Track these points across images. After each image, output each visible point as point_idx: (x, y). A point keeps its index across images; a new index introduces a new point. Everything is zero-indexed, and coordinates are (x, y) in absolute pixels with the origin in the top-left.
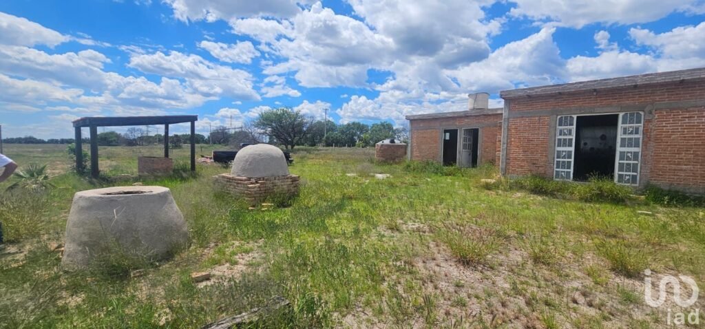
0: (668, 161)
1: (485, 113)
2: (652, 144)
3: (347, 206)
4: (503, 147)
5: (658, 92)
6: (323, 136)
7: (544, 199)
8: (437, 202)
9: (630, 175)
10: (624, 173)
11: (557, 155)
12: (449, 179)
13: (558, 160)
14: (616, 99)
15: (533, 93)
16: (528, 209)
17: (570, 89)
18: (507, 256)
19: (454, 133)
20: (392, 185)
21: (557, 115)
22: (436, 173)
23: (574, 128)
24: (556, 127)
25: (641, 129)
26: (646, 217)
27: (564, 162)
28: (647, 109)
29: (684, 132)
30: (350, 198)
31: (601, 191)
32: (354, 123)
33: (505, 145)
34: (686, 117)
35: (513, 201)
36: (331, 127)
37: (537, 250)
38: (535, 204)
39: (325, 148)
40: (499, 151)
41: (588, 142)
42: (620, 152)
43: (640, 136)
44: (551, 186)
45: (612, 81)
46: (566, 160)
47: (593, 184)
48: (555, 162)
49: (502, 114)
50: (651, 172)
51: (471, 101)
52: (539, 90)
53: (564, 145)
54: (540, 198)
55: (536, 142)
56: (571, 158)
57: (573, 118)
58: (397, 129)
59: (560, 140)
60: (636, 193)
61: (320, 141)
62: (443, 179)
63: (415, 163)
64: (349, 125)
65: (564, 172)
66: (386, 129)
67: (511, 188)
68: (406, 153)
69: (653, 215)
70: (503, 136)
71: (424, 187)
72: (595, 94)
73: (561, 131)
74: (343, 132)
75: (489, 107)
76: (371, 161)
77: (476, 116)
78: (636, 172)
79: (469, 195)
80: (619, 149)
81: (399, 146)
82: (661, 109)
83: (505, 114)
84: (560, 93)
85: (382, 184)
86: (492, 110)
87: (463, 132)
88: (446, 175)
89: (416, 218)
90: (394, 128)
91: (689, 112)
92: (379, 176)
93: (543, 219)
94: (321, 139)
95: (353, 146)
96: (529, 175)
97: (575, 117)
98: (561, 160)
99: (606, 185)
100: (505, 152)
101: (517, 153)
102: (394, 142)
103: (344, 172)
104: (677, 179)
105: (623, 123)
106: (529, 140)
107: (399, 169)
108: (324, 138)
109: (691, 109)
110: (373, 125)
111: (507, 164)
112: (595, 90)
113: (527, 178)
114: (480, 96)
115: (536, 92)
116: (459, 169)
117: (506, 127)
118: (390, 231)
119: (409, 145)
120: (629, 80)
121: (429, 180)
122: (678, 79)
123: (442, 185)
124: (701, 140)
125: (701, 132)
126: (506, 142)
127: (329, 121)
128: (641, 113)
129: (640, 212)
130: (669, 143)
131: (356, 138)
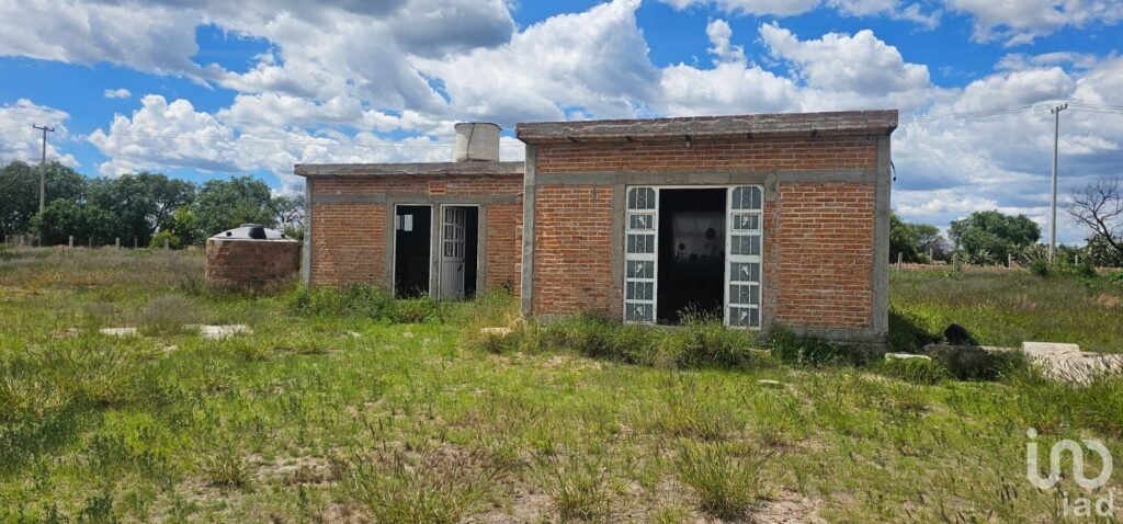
0: (802, 282)
1: (492, 170)
2: (777, 249)
3: (82, 430)
4: (525, 251)
5: (783, 150)
6: (35, 210)
7: (604, 368)
8: (365, 393)
9: (747, 309)
10: (739, 306)
11: (628, 272)
12: (408, 331)
13: (630, 280)
14: (721, 158)
15: (580, 133)
16: (571, 391)
17: (646, 131)
18: (510, 513)
19: (422, 215)
20: (247, 356)
21: (626, 186)
22: (378, 317)
23: (655, 212)
24: (624, 209)
25: (761, 220)
26: (770, 392)
27: (640, 284)
28: (768, 182)
29: (820, 226)
30: (103, 404)
31: (703, 343)
32: (144, 177)
33: (530, 248)
34: (822, 200)
35: (543, 379)
36: (64, 184)
37: (570, 488)
38: (585, 379)
39: (41, 249)
40: (520, 261)
41: (687, 242)
42: (732, 264)
43: (759, 232)
44: (617, 338)
45: (713, 122)
46: (644, 280)
47: (690, 330)
48: (625, 284)
49: (522, 176)
50: (779, 302)
51: (461, 138)
52: (591, 128)
53: (640, 249)
54: (597, 365)
55: (589, 242)
56: (652, 277)
57: (654, 193)
58: (280, 200)
59: (631, 237)
60: (757, 345)
61: (24, 226)
62: (392, 332)
63: (322, 293)
64: (127, 180)
65: (642, 305)
66: (248, 198)
67: (543, 346)
68: (298, 267)
69: (780, 387)
70: (525, 229)
71: (337, 355)
72: (688, 145)
73: (633, 217)
74: (105, 202)
75: (503, 159)
76: (192, 289)
77: (472, 177)
78: (758, 303)
79: (451, 369)
80: (730, 258)
81: (276, 246)
82: (788, 183)
83: (529, 178)
84: (629, 139)
85: (217, 353)
86: (505, 165)
87: (442, 214)
88: (404, 321)
89: (301, 444)
90: (275, 194)
91: (826, 189)
92: (213, 331)
93: (597, 414)
94: (25, 219)
95: (140, 245)
96: (578, 314)
97: (656, 189)
98: (635, 280)
99: (711, 330)
100: (530, 263)
101: (554, 265)
102: (264, 237)
103: (94, 323)
104: (815, 314)
105: (733, 208)
106: (577, 238)
107: (274, 308)
108: (39, 216)
109: (828, 185)
110: (209, 184)
111: (535, 290)
112: (688, 138)
113: (574, 320)
114: (480, 131)
115: (587, 132)
116: (435, 305)
117: (531, 207)
118: (215, 491)
119: (307, 243)
120: (739, 123)
121: (356, 335)
122: (808, 129)
123: (387, 348)
124: (843, 241)
125: (843, 228)
126: (531, 241)
127: (56, 165)
128: (760, 187)
129: (762, 381)
130: (801, 248)
131: (152, 219)
